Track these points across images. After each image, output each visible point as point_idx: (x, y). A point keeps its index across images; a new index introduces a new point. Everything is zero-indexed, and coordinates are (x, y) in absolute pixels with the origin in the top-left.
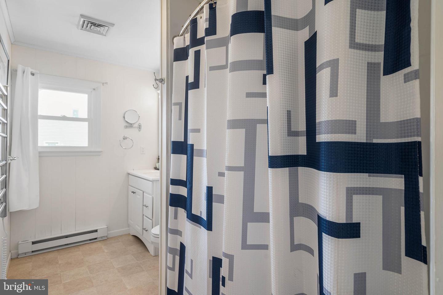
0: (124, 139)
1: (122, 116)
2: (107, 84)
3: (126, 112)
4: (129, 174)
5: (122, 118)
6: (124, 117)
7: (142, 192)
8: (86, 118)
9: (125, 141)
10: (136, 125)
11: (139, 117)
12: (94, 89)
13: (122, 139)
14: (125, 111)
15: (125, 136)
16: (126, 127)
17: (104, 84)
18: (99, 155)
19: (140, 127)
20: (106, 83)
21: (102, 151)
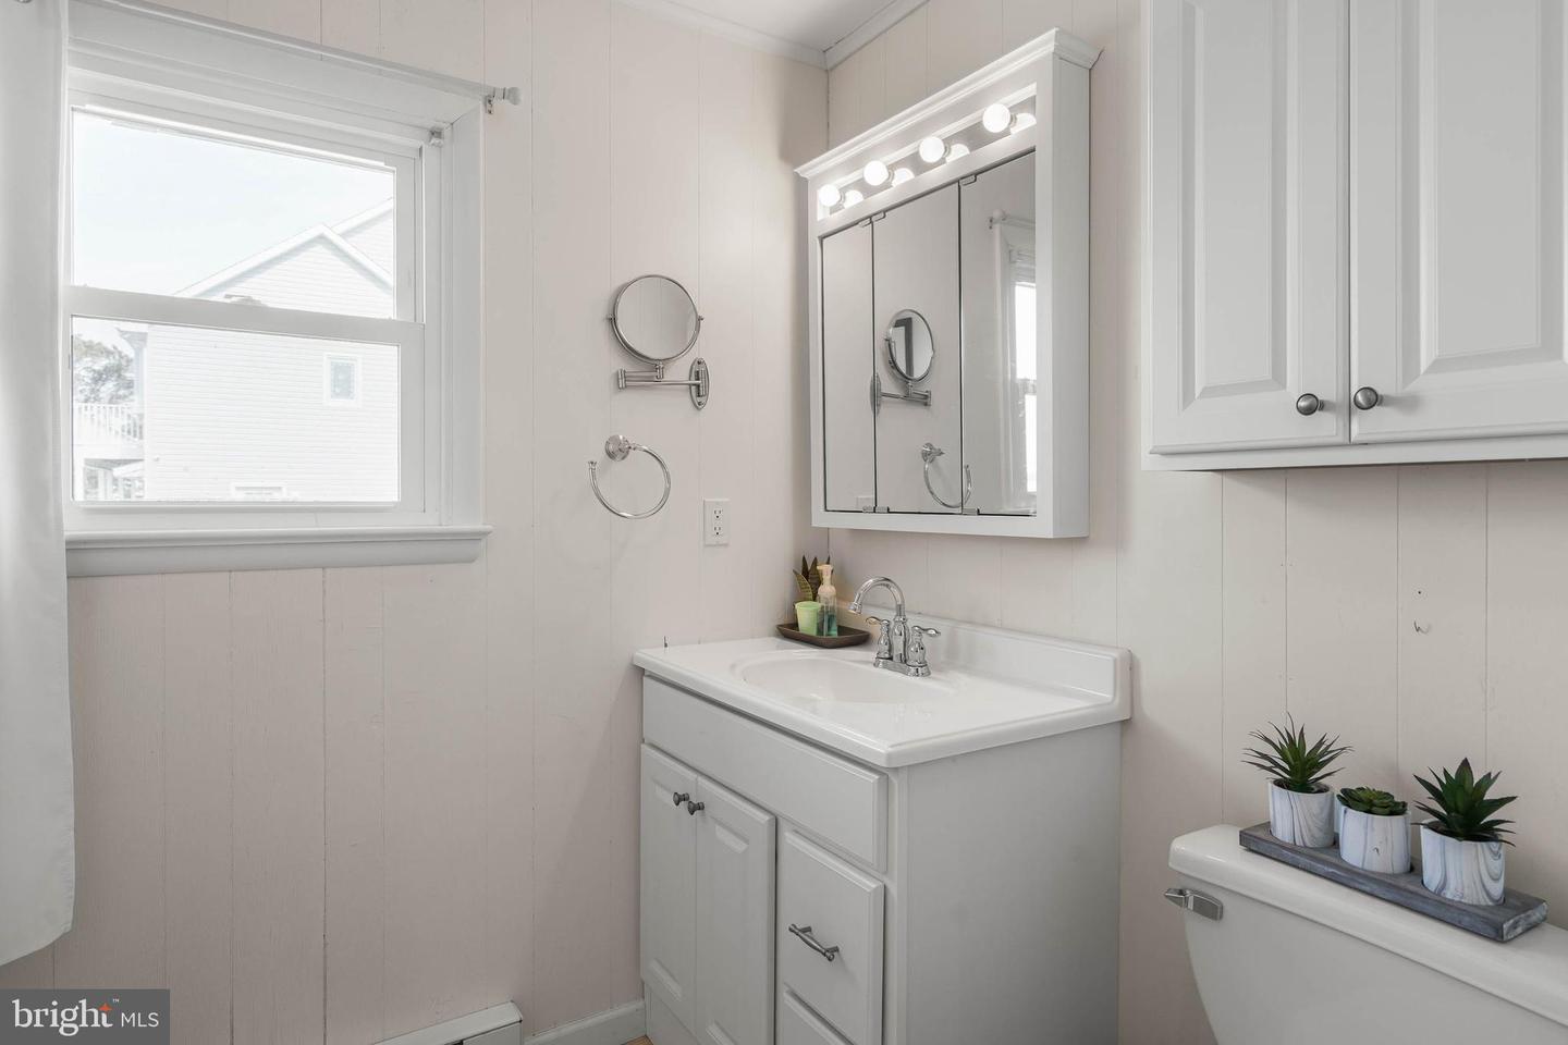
0: (611, 455)
1: (602, 312)
2: (515, 101)
3: (626, 286)
4: (640, 672)
5: (602, 329)
6: (613, 321)
7: (764, 818)
8: (389, 322)
9: (618, 466)
10: (679, 371)
11: (700, 319)
12: (436, 133)
13: (599, 455)
14: (618, 283)
15: (614, 439)
16: (623, 382)
17: (497, 103)
18: (471, 560)
19: (698, 386)
20: (510, 94)
21: (485, 534)
